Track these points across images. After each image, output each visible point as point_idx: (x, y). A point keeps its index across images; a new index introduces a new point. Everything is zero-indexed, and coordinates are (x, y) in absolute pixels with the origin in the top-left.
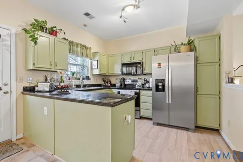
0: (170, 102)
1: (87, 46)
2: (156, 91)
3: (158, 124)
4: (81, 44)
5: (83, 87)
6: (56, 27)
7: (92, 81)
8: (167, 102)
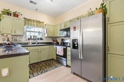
0: (82, 58)
1: (40, 21)
2: (73, 48)
3: (74, 74)
4: (36, 21)
5: (37, 44)
6: (16, 12)
7: (45, 41)
8: (80, 58)
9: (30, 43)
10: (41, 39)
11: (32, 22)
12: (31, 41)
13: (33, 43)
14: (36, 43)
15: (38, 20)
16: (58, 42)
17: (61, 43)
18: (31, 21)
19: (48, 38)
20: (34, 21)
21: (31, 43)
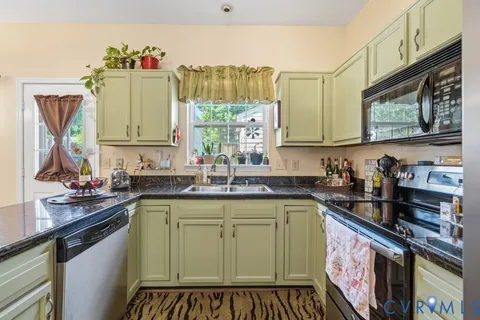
1: (252, 65)
9: (202, 177)
10: (257, 159)
11: (215, 77)
12: (206, 170)
13: (214, 180)
14: (230, 180)
15: (238, 65)
16: (361, 176)
17: (378, 191)
18: (207, 77)
19: (293, 155)
20: (221, 70)
21: (205, 176)
